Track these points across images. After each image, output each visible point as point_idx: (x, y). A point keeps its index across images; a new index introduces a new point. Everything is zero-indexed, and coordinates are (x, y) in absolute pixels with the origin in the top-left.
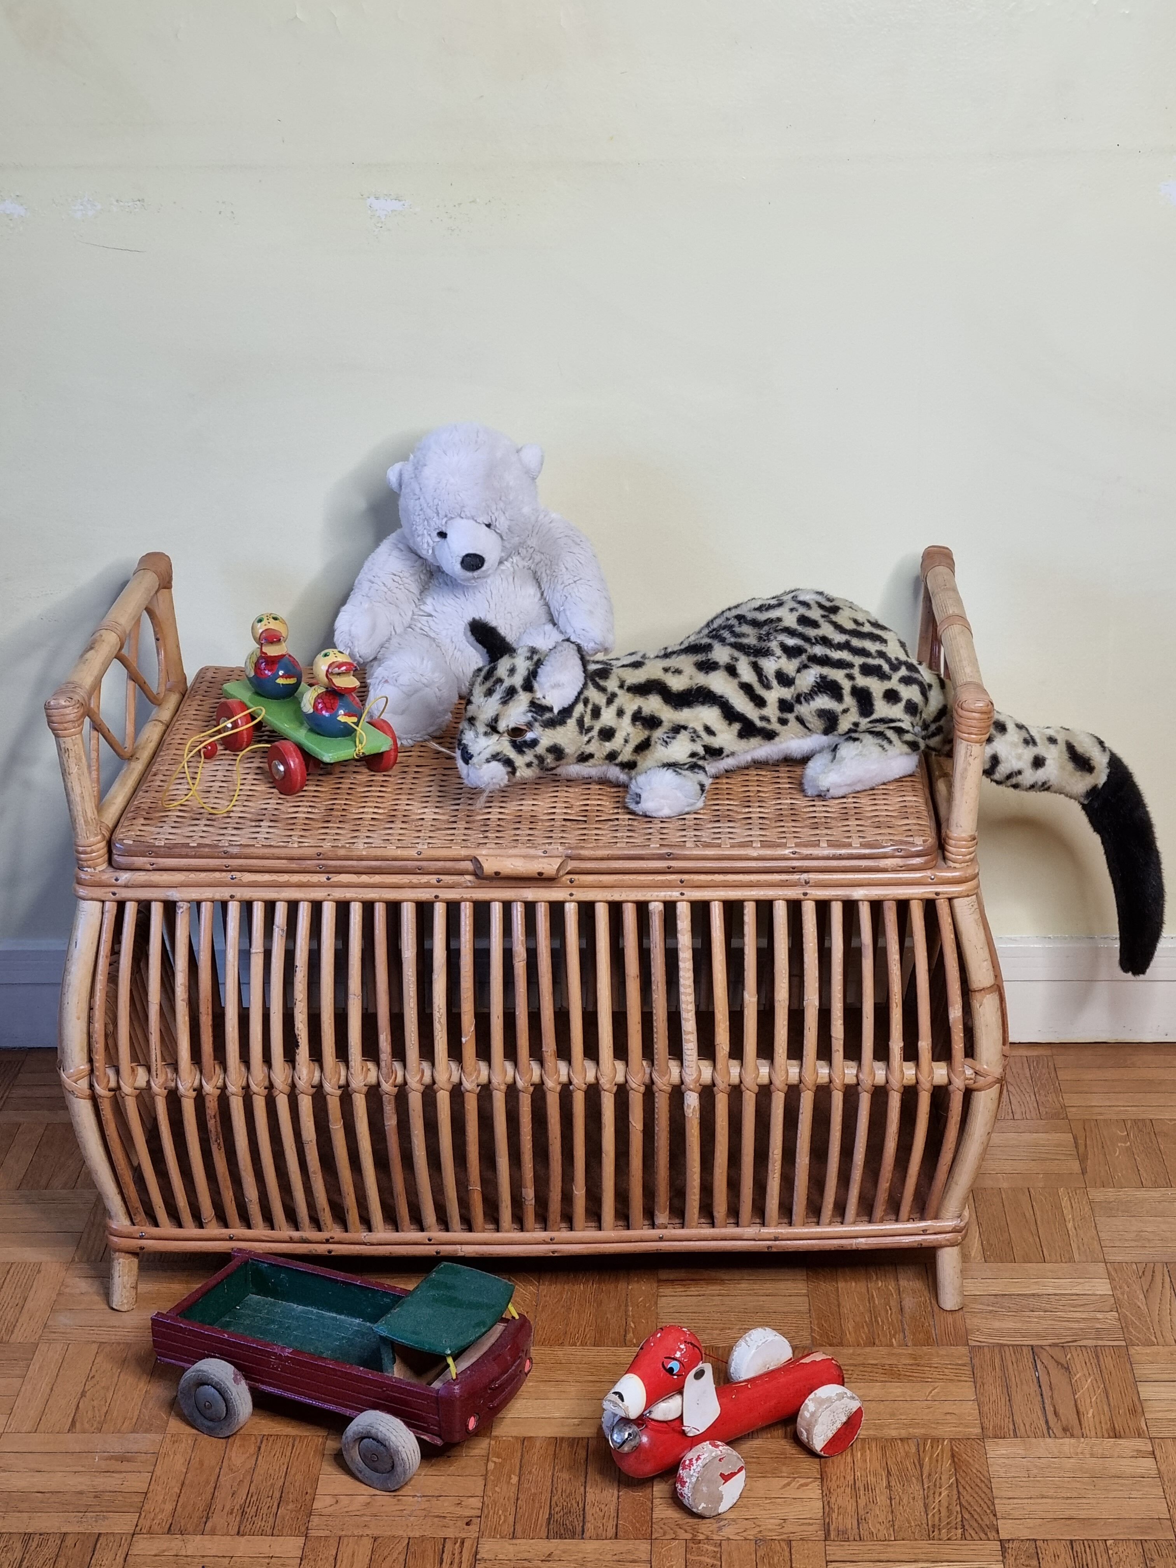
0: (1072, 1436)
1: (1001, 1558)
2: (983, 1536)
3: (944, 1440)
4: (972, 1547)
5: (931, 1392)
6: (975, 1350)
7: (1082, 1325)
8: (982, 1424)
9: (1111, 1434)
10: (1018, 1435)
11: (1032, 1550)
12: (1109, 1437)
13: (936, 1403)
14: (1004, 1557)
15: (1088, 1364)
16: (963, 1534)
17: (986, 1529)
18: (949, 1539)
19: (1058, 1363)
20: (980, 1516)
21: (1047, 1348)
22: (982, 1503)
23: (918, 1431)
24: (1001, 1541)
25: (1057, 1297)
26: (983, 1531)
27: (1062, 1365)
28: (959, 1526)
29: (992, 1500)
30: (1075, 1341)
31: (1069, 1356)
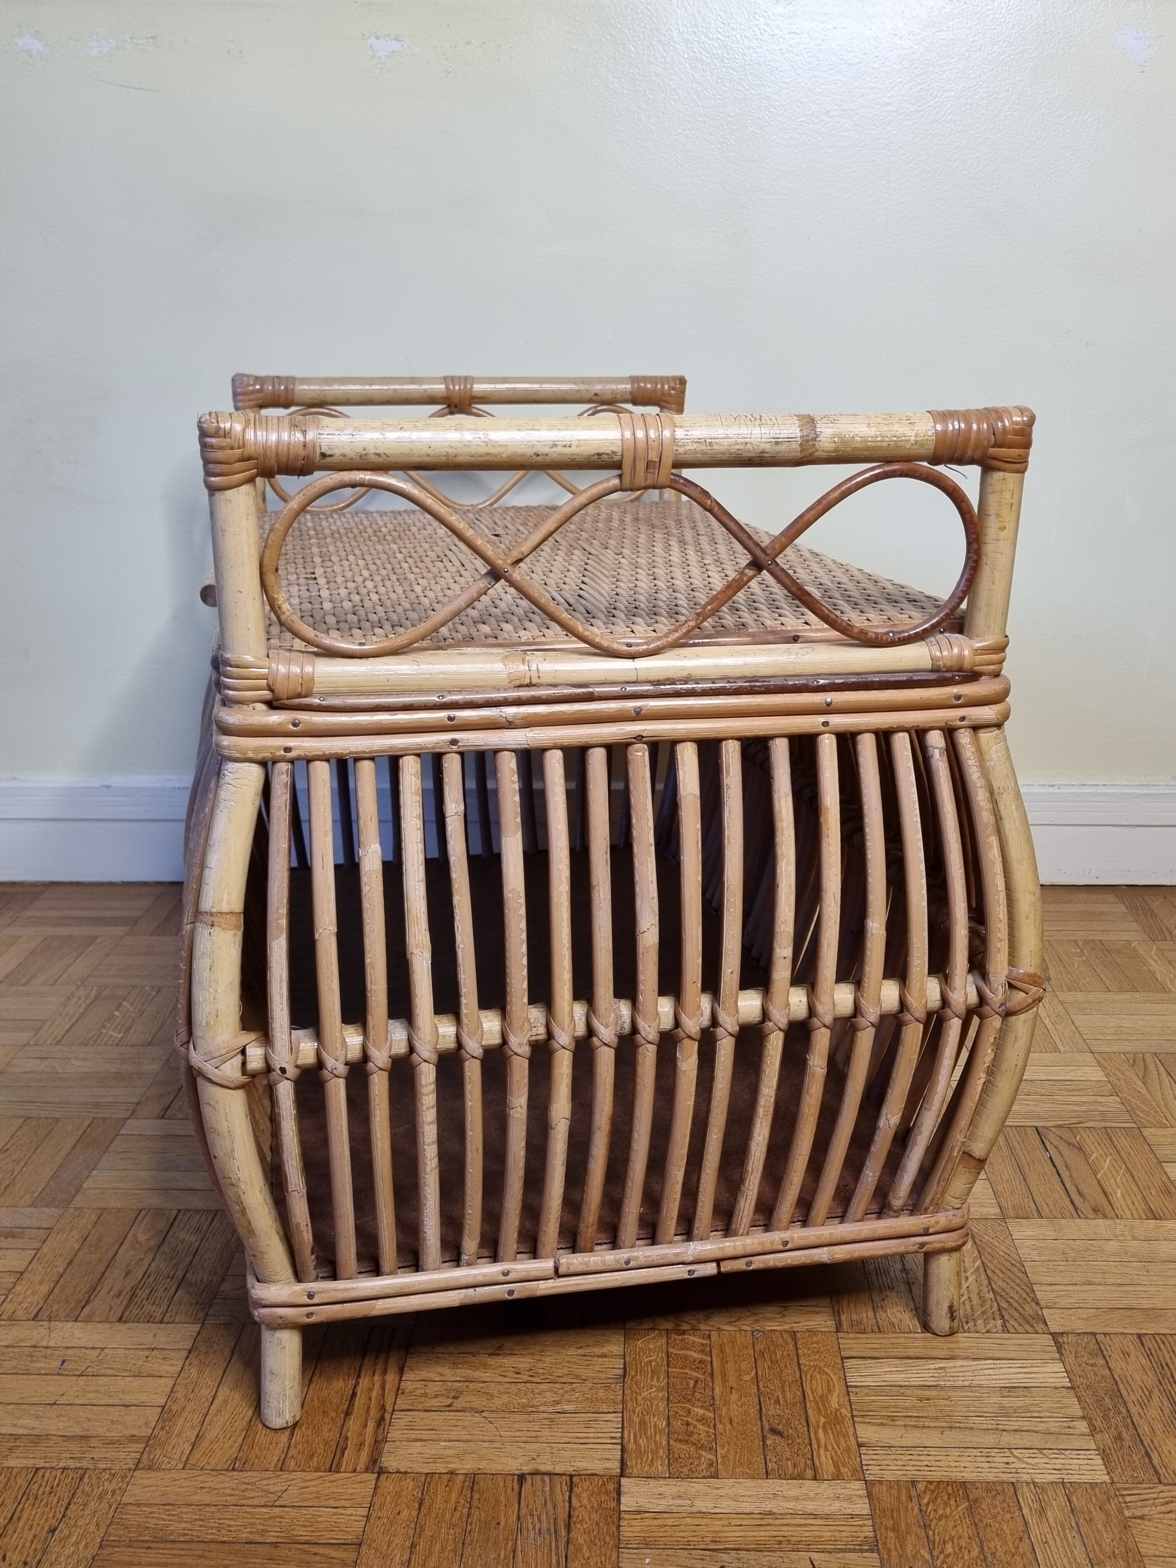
0: (1105, 1217)
1: (1057, 1356)
2: (1029, 1329)
4: (1020, 1342)
7: (1084, 1108)
8: (998, 1203)
9: (1150, 1215)
10: (1043, 1215)
11: (1093, 1346)
12: (1148, 1219)
14: (1061, 1354)
15: (1102, 1145)
16: (1004, 1326)
17: (1031, 1320)
18: (987, 1332)
19: (1069, 1144)
20: (1020, 1304)
21: (1053, 1129)
22: (1019, 1290)
24: (1051, 1334)
25: (1051, 1083)
26: (1028, 1323)
27: (1074, 1146)
28: (998, 1317)
29: (1030, 1285)
30: (1081, 1123)
31: (1078, 1137)
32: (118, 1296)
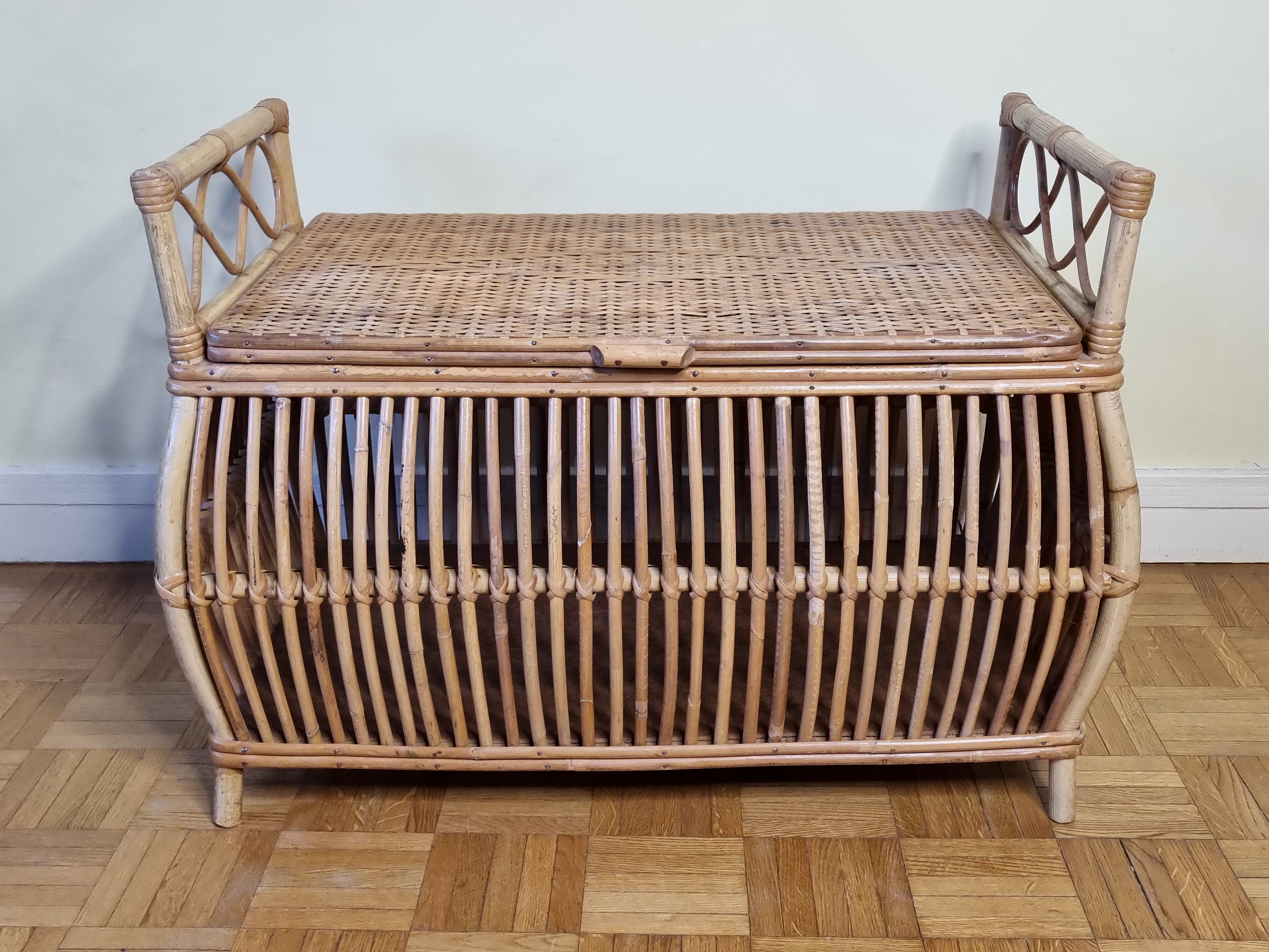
0: (1188, 937)
3: (1053, 940)
5: (1028, 888)
6: (1062, 842)
7: (1163, 818)
8: (1090, 923)
9: (1229, 936)
10: (1131, 936)
12: (1228, 940)
13: (1036, 899)
15: (1183, 859)
19: (1151, 857)
21: (1136, 841)
23: (1025, 931)
25: (1132, 790)
27: (1155, 859)
30: (1162, 834)
31: (1160, 851)
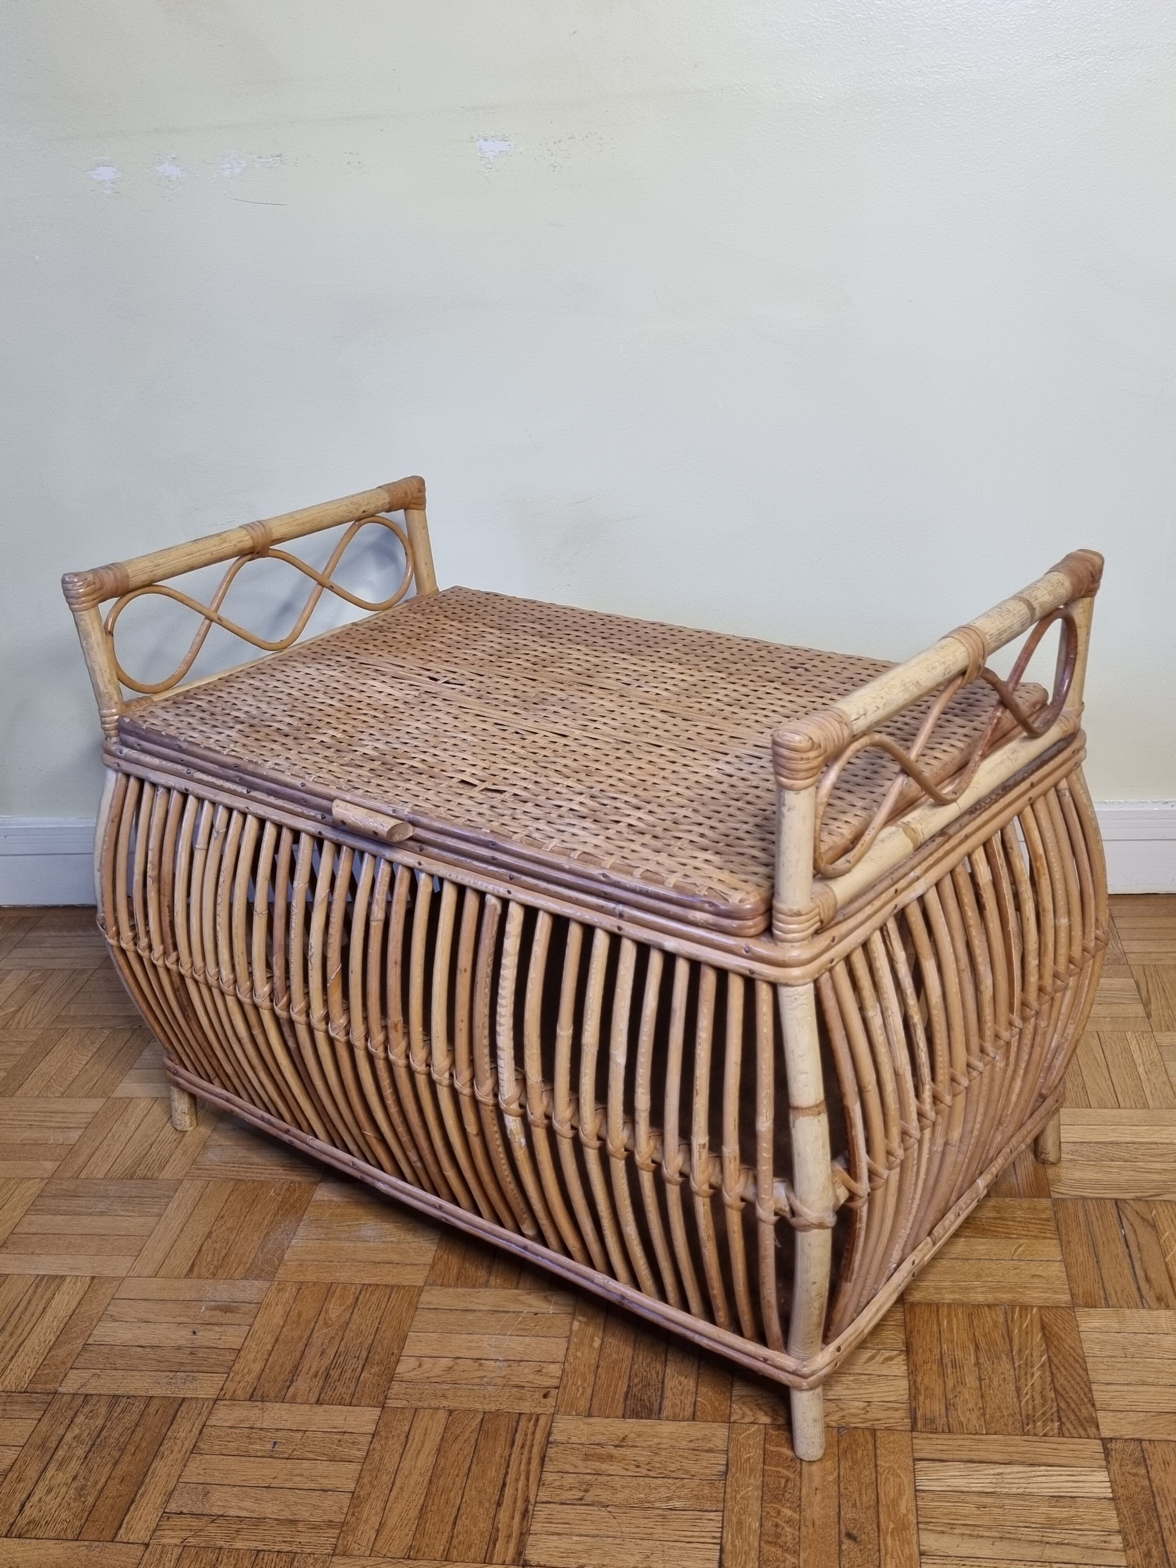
0: (1168, 1306)
1: (1104, 1463)
2: (1083, 1433)
3: (1032, 1307)
4: (1072, 1447)
5: (1016, 1251)
6: (1056, 1202)
7: (1164, 1177)
10: (1110, 1304)
11: (1138, 1454)
13: (1022, 1263)
14: (1108, 1462)
16: (1060, 1429)
17: (1085, 1423)
18: (1045, 1435)
19: (1144, 1220)
20: (1077, 1405)
21: (1131, 1202)
22: (1078, 1389)
23: (1006, 1297)
24: (1102, 1439)
25: (1136, 1146)
26: (1082, 1425)
27: (1148, 1222)
28: (1056, 1418)
29: (1089, 1383)
30: (1158, 1195)
31: (1154, 1212)
32: (316, 1376)
